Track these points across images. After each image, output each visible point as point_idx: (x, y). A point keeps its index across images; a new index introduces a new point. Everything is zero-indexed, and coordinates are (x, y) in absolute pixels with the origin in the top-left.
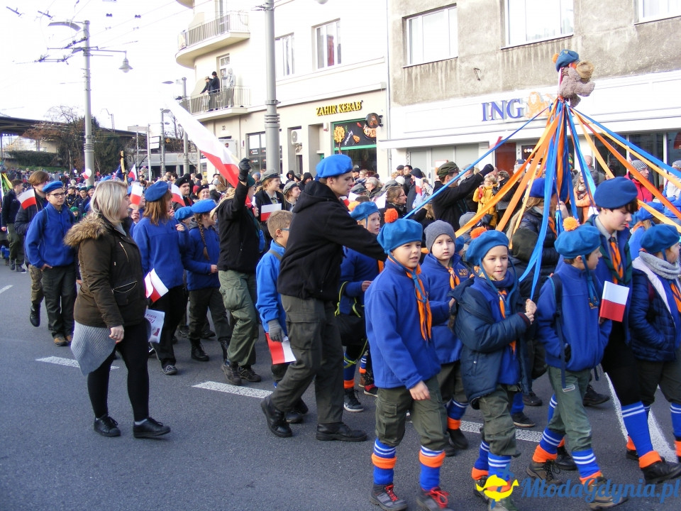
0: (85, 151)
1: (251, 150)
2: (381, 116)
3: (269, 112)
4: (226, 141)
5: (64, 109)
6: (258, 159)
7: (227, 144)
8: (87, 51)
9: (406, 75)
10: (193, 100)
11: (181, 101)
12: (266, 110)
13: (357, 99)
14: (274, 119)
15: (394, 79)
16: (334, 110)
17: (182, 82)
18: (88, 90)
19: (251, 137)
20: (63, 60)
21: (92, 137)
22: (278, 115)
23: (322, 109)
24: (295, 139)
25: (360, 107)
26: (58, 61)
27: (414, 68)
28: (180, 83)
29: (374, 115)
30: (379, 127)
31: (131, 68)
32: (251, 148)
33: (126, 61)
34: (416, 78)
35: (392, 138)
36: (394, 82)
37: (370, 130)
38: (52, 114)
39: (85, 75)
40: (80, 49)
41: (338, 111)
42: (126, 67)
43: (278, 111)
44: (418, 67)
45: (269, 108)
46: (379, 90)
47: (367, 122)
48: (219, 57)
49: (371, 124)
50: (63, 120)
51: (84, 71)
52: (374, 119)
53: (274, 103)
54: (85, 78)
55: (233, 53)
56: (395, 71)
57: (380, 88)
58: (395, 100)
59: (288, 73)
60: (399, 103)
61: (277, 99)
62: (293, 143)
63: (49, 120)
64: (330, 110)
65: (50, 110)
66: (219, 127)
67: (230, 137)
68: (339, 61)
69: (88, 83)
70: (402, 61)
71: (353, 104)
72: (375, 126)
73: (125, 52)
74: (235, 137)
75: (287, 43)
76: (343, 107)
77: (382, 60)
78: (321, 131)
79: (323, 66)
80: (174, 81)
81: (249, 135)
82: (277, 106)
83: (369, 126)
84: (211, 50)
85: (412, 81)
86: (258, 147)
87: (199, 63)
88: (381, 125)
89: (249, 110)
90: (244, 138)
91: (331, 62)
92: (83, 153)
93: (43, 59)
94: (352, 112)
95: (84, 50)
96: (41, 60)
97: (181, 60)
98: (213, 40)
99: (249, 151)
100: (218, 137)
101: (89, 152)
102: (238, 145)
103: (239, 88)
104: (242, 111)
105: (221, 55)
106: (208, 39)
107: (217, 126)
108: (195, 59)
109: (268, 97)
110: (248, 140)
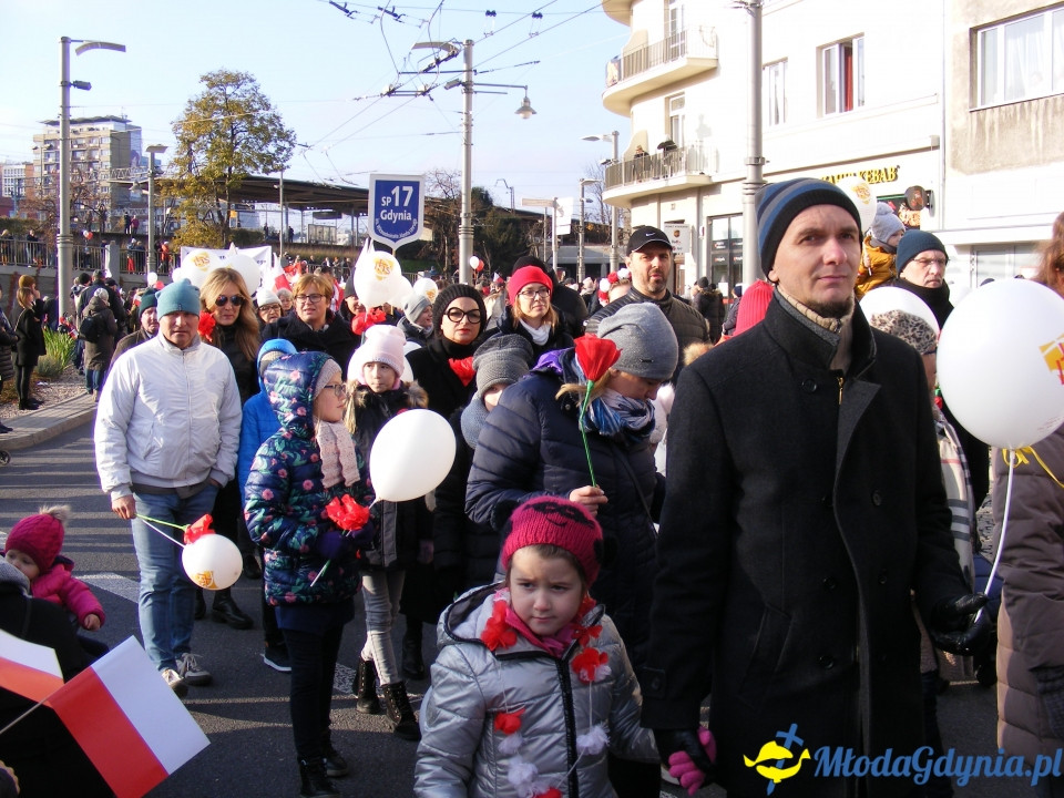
0: (461, 237)
1: (715, 242)
2: (929, 192)
3: (750, 180)
4: (675, 227)
5: (440, 177)
6: (724, 256)
8: (468, 87)
9: (975, 123)
11: (610, 165)
13: (890, 163)
15: (953, 130)
17: (613, 138)
18: (468, 144)
19: (715, 221)
20: (424, 93)
21: (472, 215)
25: (894, 175)
26: (416, 95)
27: (988, 111)
28: (609, 140)
29: (918, 189)
30: (925, 210)
31: (534, 113)
32: (714, 239)
33: (526, 100)
34: (992, 129)
35: (946, 228)
36: (953, 136)
37: (910, 213)
39: (464, 121)
40: (458, 83)
42: (526, 109)
43: (764, 179)
44: (996, 110)
45: (749, 173)
46: (927, 149)
47: (905, 200)
48: (669, 98)
49: (912, 204)
50: (438, 193)
51: (464, 116)
52: (917, 196)
53: (758, 162)
54: (464, 128)
55: (690, 92)
56: (955, 118)
57: (929, 144)
58: (954, 166)
59: (777, 121)
60: (961, 170)
61: (763, 155)
66: (666, 205)
67: (682, 222)
68: (862, 102)
69: (468, 133)
70: (967, 100)
71: (883, 171)
72: (919, 208)
73: (526, 88)
74: (691, 221)
75: (777, 73)
76: (867, 176)
77: (934, 99)
79: (834, 110)
80: (601, 137)
81: (711, 218)
82: (765, 169)
83: (908, 207)
84: (662, 84)
85: (984, 133)
86: (727, 237)
87: (636, 108)
88: (928, 207)
89: (715, 180)
90: (704, 223)
91: (848, 104)
92: (454, 243)
93: (393, 91)
94: (881, 184)
95: (464, 84)
96: (390, 93)
97: (610, 104)
98: (661, 70)
99: (711, 244)
100: (663, 220)
101: (466, 239)
102: (695, 234)
103: (699, 144)
104: (702, 181)
105: (671, 94)
106: (652, 69)
107: (662, 204)
108: (632, 101)
109: (749, 153)
110: (710, 227)
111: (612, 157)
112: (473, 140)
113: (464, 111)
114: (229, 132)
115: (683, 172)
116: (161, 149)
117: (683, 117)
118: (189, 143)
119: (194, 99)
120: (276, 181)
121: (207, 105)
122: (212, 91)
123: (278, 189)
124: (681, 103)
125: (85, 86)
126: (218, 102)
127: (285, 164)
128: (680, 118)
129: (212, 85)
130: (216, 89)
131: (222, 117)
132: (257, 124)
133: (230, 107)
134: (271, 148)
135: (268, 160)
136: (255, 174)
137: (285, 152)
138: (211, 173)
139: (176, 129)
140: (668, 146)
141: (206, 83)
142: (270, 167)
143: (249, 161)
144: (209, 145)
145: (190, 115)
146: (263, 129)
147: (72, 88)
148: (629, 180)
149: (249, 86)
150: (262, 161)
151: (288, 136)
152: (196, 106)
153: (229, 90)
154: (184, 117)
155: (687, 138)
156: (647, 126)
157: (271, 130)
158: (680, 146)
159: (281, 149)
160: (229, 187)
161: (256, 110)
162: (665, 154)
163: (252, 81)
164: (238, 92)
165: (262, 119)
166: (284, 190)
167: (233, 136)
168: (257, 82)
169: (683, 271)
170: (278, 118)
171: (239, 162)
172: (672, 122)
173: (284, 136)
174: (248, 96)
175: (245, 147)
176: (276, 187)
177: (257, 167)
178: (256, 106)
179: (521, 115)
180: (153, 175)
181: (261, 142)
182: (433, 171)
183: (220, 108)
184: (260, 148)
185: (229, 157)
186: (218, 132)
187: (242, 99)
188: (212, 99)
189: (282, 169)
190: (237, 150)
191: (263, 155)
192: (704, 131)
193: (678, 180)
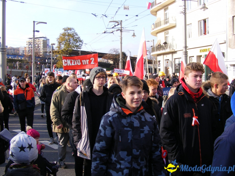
0: (120, 63)
1: (176, 64)
2: (224, 53)
3: (184, 51)
4: (167, 61)
5: (115, 50)
6: (178, 67)
7: (168, 62)
8: (121, 31)
9: (234, 37)
10: (156, 47)
11: (152, 47)
12: (183, 50)
14: (186, 53)
15: (229, 39)
16: (206, 50)
17: (153, 41)
18: (121, 43)
19: (176, 60)
20: (112, 33)
21: (122, 59)
22: (187, 52)
23: (202, 50)
24: (192, 61)
26: (110, 33)
28: (152, 42)
31: (136, 36)
32: (176, 63)
33: (134, 33)
35: (228, 61)
38: (111, 51)
39: (120, 38)
41: (208, 50)
42: (134, 35)
43: (187, 50)
45: (184, 49)
46: (223, 43)
48: (165, 32)
50: (114, 53)
51: (120, 37)
53: (186, 47)
54: (120, 40)
55: (170, 31)
56: (229, 36)
58: (229, 47)
59: (189, 37)
60: (231, 48)
61: (187, 46)
62: (191, 62)
63: (110, 53)
64: (204, 51)
65: (110, 50)
66: (165, 56)
67: (169, 60)
68: (208, 33)
69: (121, 41)
70: (232, 32)
73: (134, 31)
74: (171, 60)
75: (189, 27)
77: (225, 32)
78: (201, 58)
79: (202, 35)
80: (150, 41)
81: (175, 59)
82: (187, 48)
84: (164, 29)
86: (178, 63)
87: (158, 35)
89: (176, 50)
90: (173, 60)
91: (205, 34)
92: (119, 64)
93: (105, 32)
95: (120, 30)
96: (104, 33)
97: (152, 34)
98: (163, 26)
99: (175, 65)
100: (164, 59)
101: (121, 64)
102: (172, 62)
103: (172, 42)
104: (173, 51)
105: (166, 32)
106: (161, 26)
107: (164, 56)
108: (157, 33)
109: (184, 45)
110: (175, 61)
111: (153, 45)
112: (122, 42)
113: (120, 36)
114: (69, 40)
115: (168, 49)
116: (54, 44)
117: (169, 37)
118: (60, 43)
119: (61, 33)
120: (79, 51)
121: (64, 35)
122: (65, 32)
123: (79, 53)
124: (168, 33)
125: (38, 31)
126: (66, 34)
127: (81, 47)
128: (168, 37)
129: (65, 30)
130: (66, 31)
131: (67, 37)
132: (75, 39)
133: (69, 35)
134: (78, 44)
135: (77, 46)
136: (75, 49)
137: (81, 45)
138: (65, 49)
139: (57, 40)
140: (165, 43)
141: (64, 30)
142: (78, 48)
143: (73, 47)
144: (65, 43)
145: (60, 37)
146: (76, 40)
147: (35, 32)
148: (157, 50)
149: (73, 30)
150: (76, 47)
151: (82, 41)
152: (62, 35)
153: (69, 31)
154: (59, 37)
155: (169, 41)
156: (160, 39)
157: (78, 40)
158: (168, 43)
159: (80, 44)
160: (69, 52)
161: (75, 36)
162: (165, 45)
163: (74, 29)
164: (71, 32)
165: (76, 38)
166: (81, 53)
167: (70, 41)
168: (75, 30)
169: (169, 70)
170: (79, 37)
171: (71, 47)
172: (166, 38)
173: (81, 41)
174: (73, 33)
175: (72, 44)
176: (79, 52)
177: (75, 48)
178: (75, 35)
179: (133, 37)
180: (52, 50)
181: (76, 43)
182: (113, 49)
183: (67, 35)
184: (76, 44)
185: (69, 46)
186: (66, 41)
187: (72, 33)
188: (65, 33)
189: (80, 48)
190: (70, 44)
191: (76, 45)
192: (173, 40)
193: (168, 50)
